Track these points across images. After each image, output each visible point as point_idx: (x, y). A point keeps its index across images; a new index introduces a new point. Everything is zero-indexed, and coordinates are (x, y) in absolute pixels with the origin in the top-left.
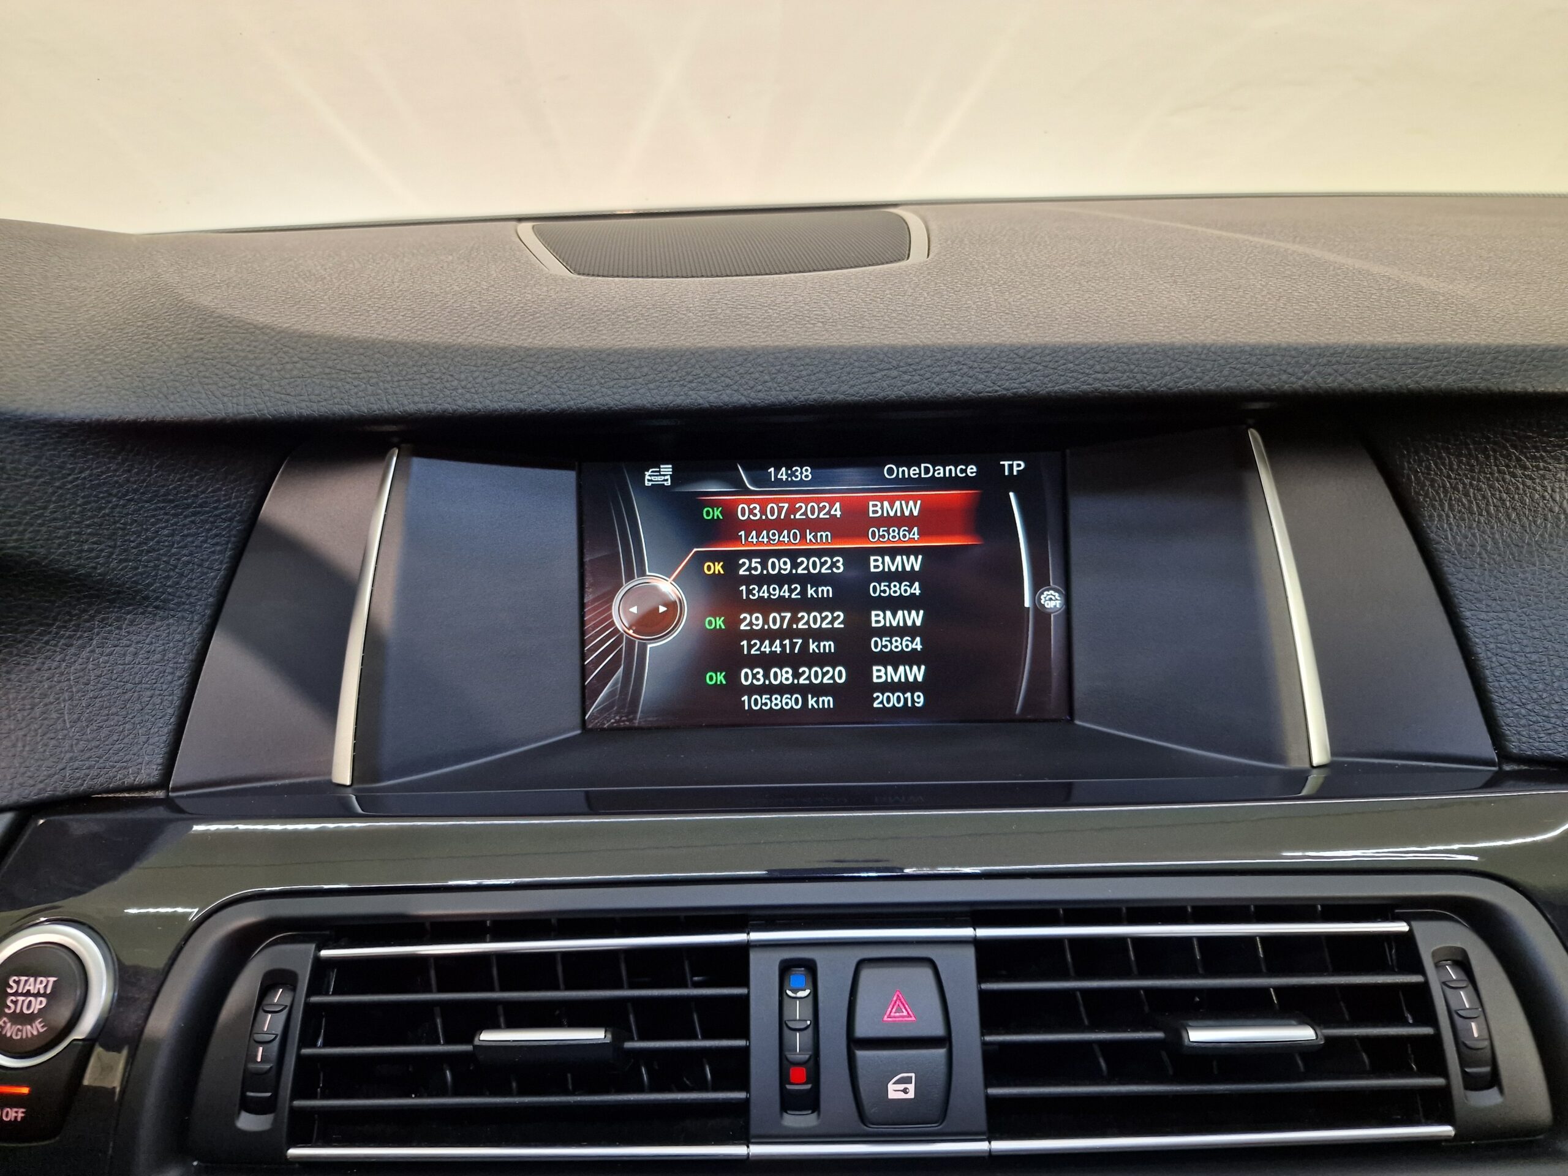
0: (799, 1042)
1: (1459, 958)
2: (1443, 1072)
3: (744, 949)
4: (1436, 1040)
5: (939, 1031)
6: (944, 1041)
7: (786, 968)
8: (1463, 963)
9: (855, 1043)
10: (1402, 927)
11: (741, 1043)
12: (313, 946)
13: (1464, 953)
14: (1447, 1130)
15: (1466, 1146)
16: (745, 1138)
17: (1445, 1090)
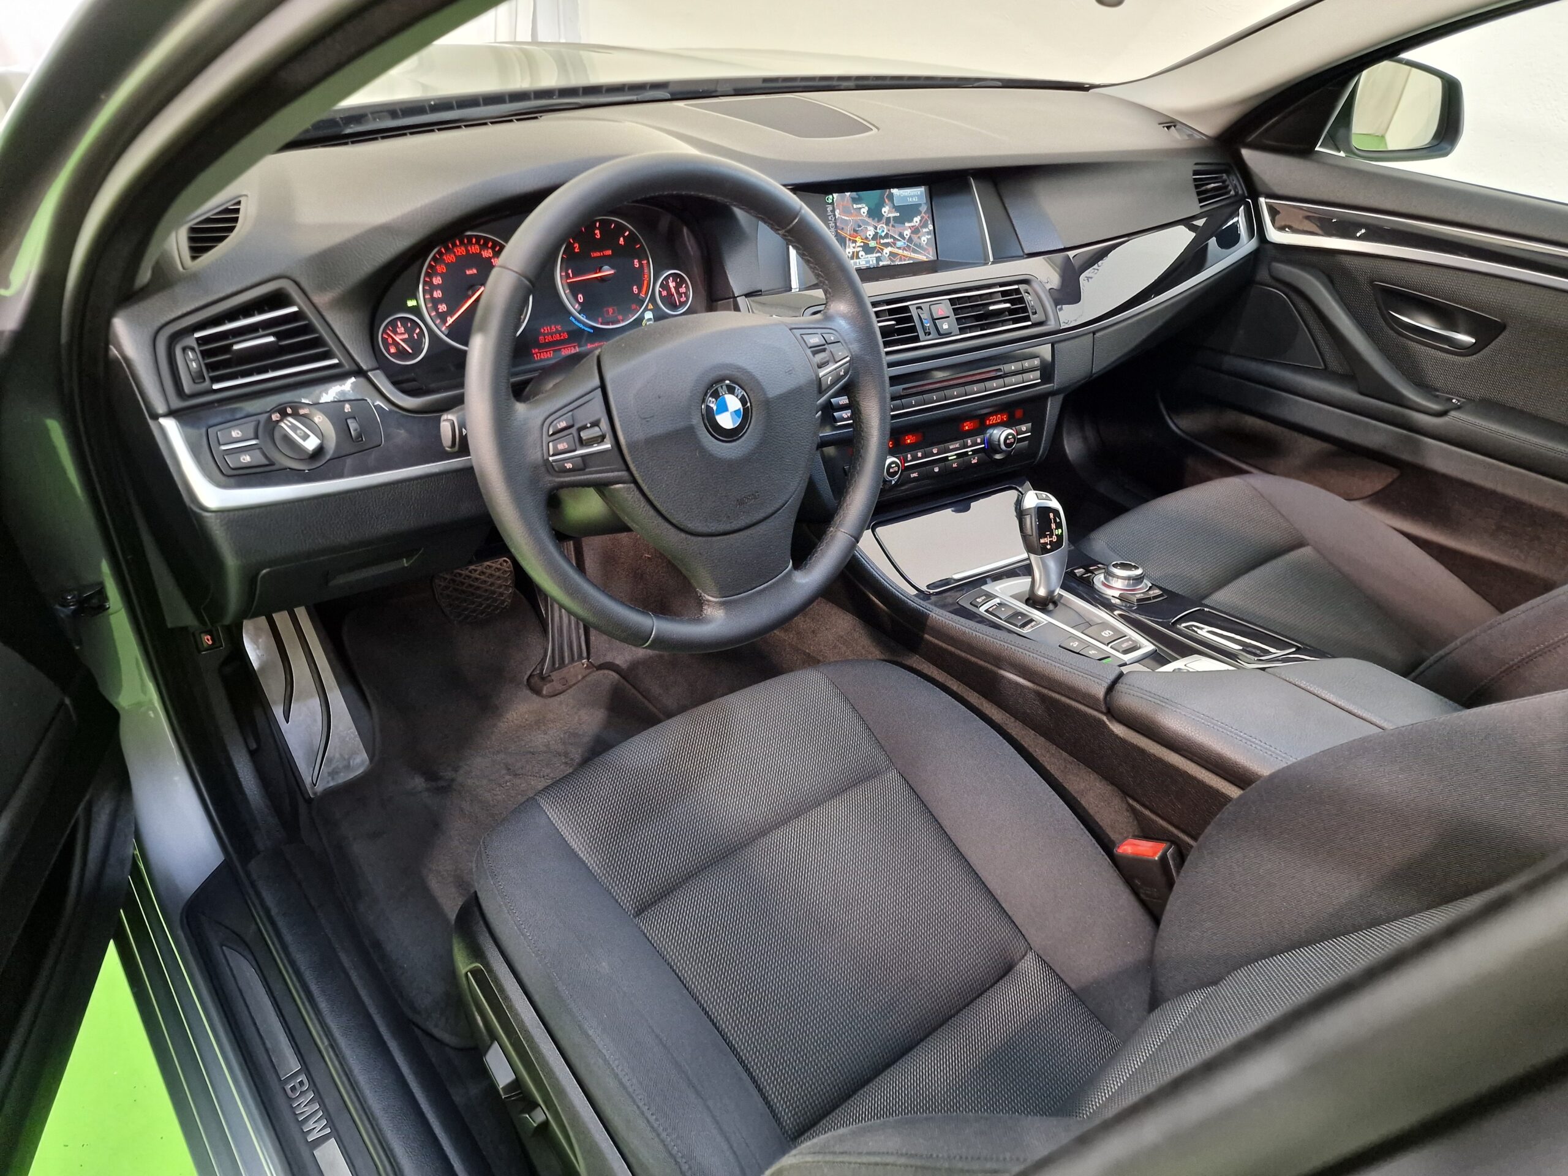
2: (1028, 312)
3: (907, 307)
4: (1026, 307)
5: (948, 315)
7: (916, 309)
8: (1028, 292)
9: (934, 320)
10: (1018, 286)
11: (913, 324)
13: (1027, 290)
14: (1030, 323)
15: (1034, 325)
16: (920, 341)
17: (1029, 315)
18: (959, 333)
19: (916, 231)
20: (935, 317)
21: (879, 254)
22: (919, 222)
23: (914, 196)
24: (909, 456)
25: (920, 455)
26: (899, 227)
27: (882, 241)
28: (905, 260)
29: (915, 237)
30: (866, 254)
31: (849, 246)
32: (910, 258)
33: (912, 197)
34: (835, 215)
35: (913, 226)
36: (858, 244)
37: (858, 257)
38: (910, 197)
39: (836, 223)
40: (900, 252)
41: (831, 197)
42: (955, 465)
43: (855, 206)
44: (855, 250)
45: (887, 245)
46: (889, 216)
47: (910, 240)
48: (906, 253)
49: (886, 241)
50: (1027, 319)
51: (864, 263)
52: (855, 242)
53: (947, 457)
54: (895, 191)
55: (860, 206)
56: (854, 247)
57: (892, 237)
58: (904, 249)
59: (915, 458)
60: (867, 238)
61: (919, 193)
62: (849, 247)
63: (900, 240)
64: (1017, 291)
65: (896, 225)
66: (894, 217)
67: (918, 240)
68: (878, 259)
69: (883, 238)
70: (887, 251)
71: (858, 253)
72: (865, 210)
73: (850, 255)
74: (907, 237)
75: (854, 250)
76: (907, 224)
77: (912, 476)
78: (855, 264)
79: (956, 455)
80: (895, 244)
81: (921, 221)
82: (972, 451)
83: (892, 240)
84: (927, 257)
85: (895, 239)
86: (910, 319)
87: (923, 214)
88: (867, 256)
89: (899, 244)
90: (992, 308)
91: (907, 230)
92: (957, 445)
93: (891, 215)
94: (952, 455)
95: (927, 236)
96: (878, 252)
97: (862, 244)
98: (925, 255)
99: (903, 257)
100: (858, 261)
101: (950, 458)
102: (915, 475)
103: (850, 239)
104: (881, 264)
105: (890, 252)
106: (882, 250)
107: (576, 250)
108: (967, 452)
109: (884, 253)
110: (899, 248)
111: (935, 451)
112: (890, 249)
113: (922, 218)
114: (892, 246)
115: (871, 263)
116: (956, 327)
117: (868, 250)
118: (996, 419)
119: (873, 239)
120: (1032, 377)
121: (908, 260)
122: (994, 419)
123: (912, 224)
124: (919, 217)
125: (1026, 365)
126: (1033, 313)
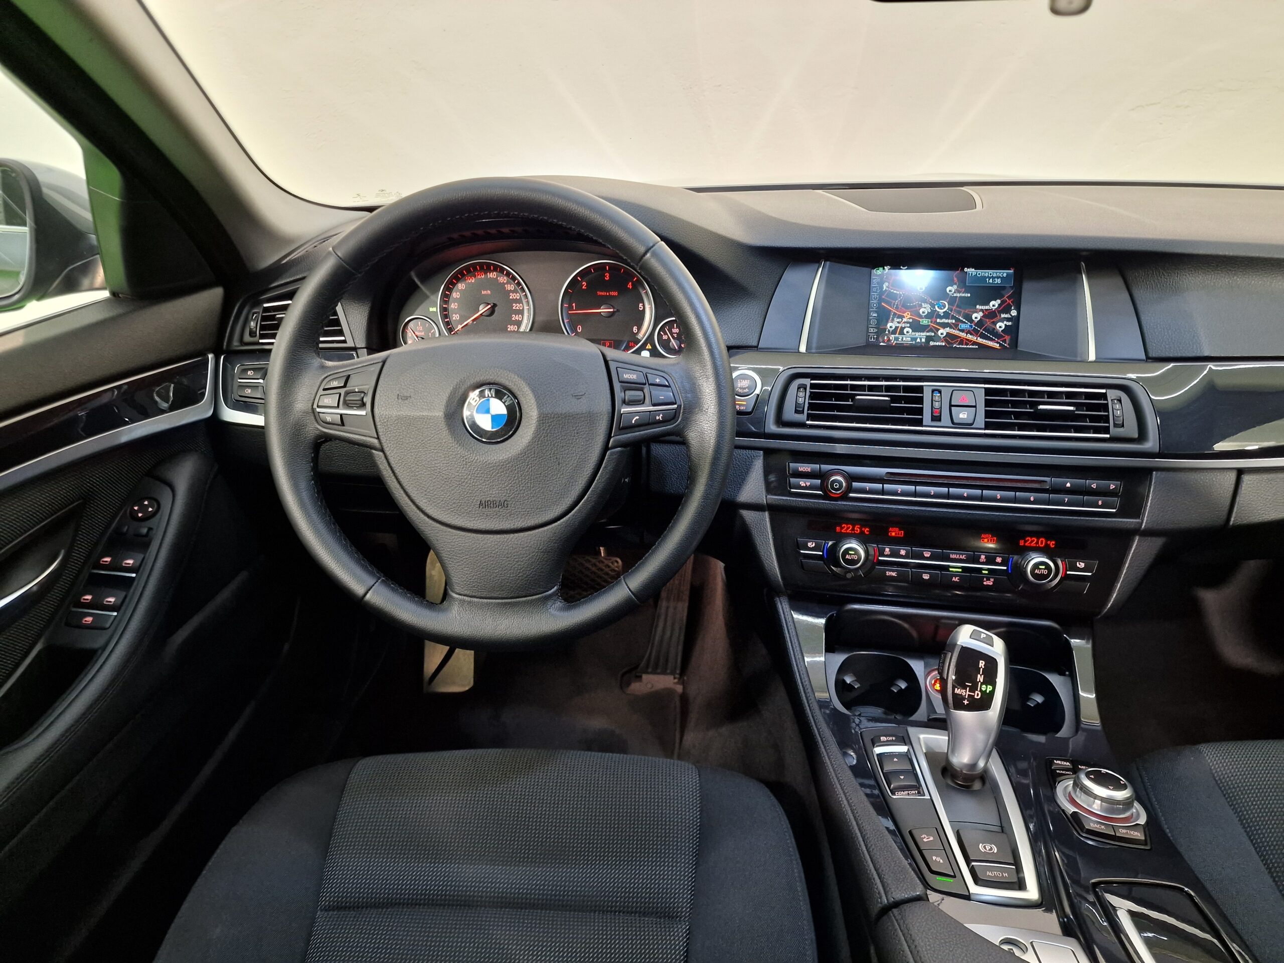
0: (937, 405)
1: (1119, 398)
2: (1109, 422)
3: (922, 387)
4: (1108, 416)
5: (974, 404)
6: (975, 407)
7: (933, 391)
8: (1120, 401)
9: (951, 406)
10: (1104, 391)
11: (921, 406)
12: (809, 380)
14: (1108, 436)
15: (1113, 440)
16: (922, 426)
17: (1109, 427)
18: (983, 427)
19: (990, 315)
20: (953, 404)
21: (933, 334)
22: (997, 306)
23: (998, 278)
24: (887, 550)
25: (903, 552)
26: (966, 309)
27: (938, 320)
28: (967, 344)
29: (988, 323)
30: (914, 331)
32: (975, 343)
33: (993, 278)
34: (882, 288)
35: (987, 310)
36: (905, 320)
37: (902, 333)
38: (990, 278)
39: (881, 296)
40: (963, 335)
41: (882, 269)
42: (956, 579)
44: (900, 325)
45: (944, 326)
46: (955, 295)
47: (980, 323)
48: (969, 337)
49: (944, 320)
50: (1106, 430)
51: (909, 339)
52: (901, 317)
53: (949, 567)
54: (971, 271)
56: (898, 322)
57: (954, 318)
58: (968, 332)
59: (894, 554)
60: (919, 315)
61: (1005, 275)
62: (893, 320)
63: (965, 323)
64: (1104, 396)
65: (961, 306)
66: (962, 298)
67: (992, 326)
68: (929, 339)
69: (941, 318)
70: (943, 331)
71: (903, 329)
73: (891, 329)
74: (976, 320)
75: (898, 325)
76: (980, 307)
77: (888, 573)
78: (897, 339)
79: (962, 568)
80: (956, 325)
81: (1000, 305)
82: (988, 570)
83: (954, 321)
84: (1001, 345)
85: (957, 320)
86: (920, 400)
87: (1005, 299)
88: (913, 333)
89: (963, 326)
90: (1041, 407)
91: (976, 312)
92: (963, 557)
93: (958, 295)
94: (955, 567)
95: (1005, 322)
96: (931, 331)
97: (911, 320)
98: (997, 343)
99: (964, 341)
100: (900, 337)
101: (951, 569)
102: (894, 574)
104: (932, 343)
105: (947, 333)
106: (938, 329)
107: (583, 288)
108: (982, 569)
109: (939, 333)
110: (962, 331)
111: (927, 554)
112: (948, 330)
113: (1003, 302)
114: (951, 327)
115: (918, 340)
116: (981, 420)
117: (916, 327)
118: (1037, 543)
119: (927, 317)
120: (1100, 503)
121: (972, 345)
122: (1032, 541)
123: (987, 307)
124: (999, 301)
125: (1094, 486)
126: (1115, 425)
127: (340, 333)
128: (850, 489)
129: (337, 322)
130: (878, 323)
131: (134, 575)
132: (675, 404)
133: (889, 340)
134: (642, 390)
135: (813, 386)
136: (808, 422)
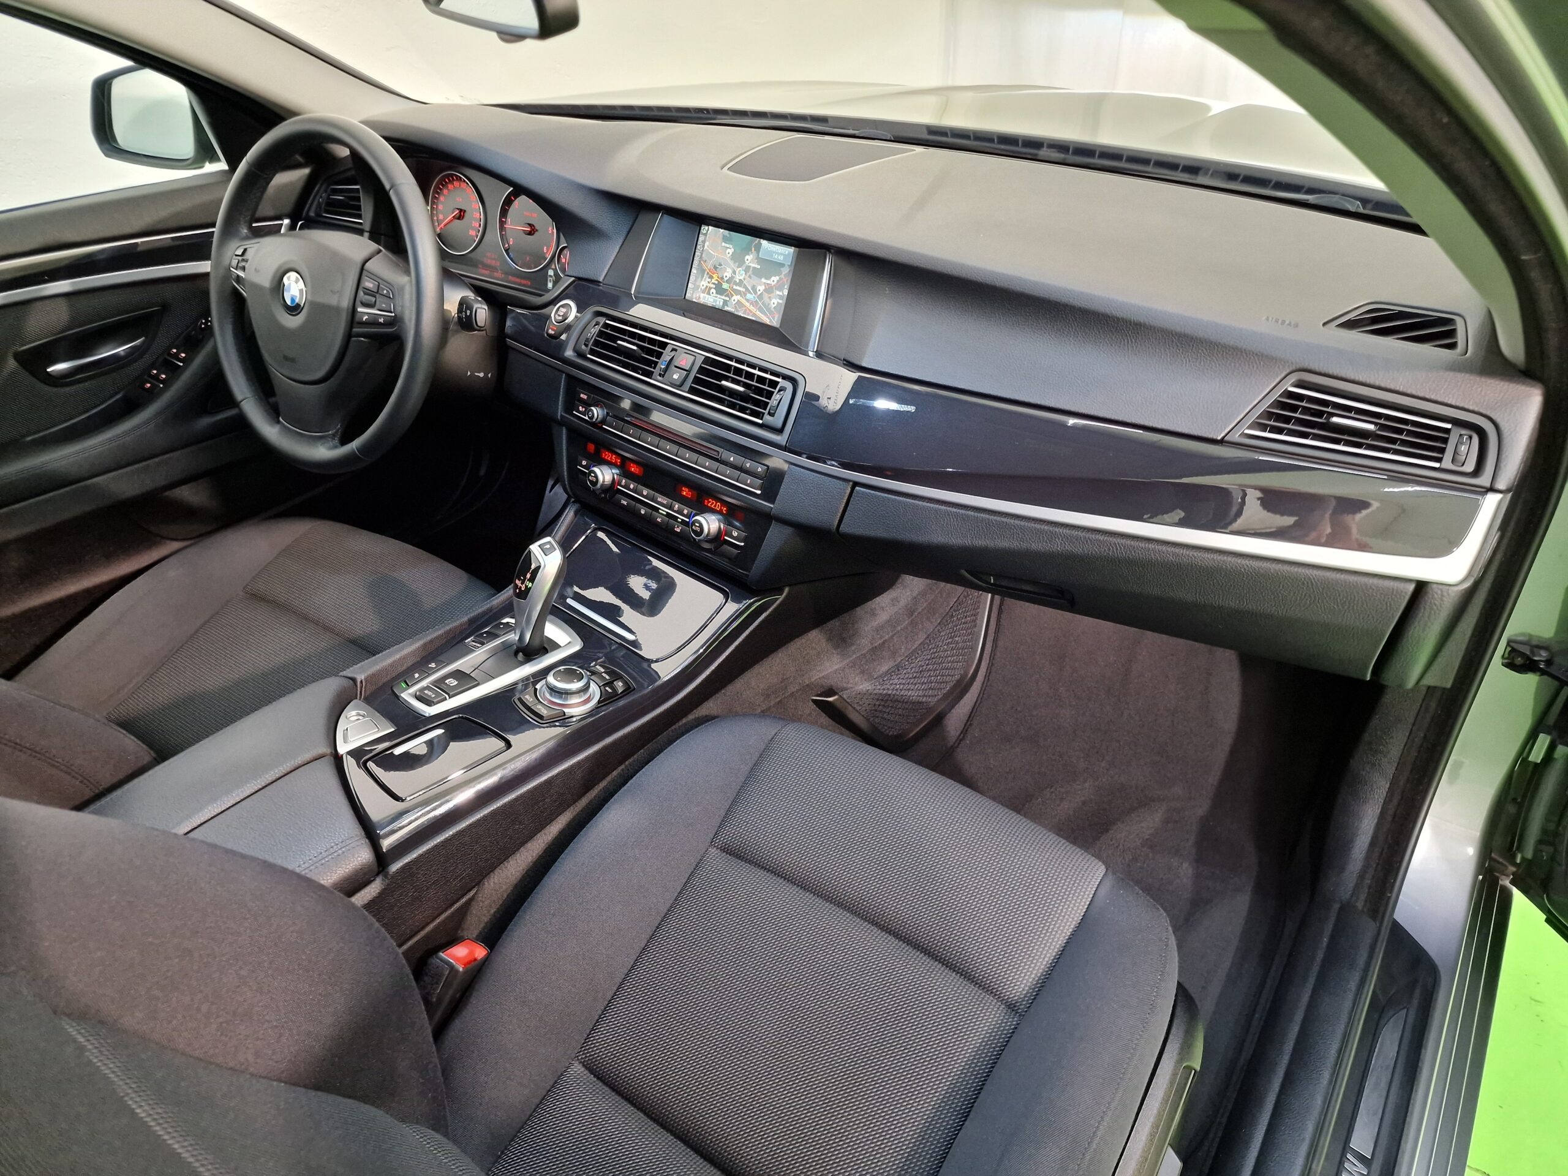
0: (667, 363)
1: (784, 390)
2: (766, 409)
3: (669, 344)
4: (768, 403)
5: (690, 369)
6: (690, 371)
7: (672, 350)
10: (780, 380)
11: (659, 361)
12: (606, 319)
14: (760, 422)
15: (762, 425)
16: (651, 378)
17: (764, 414)
18: (687, 390)
19: (769, 289)
20: (674, 364)
21: (727, 299)
22: (775, 282)
23: (782, 254)
24: (624, 481)
25: (631, 486)
26: (755, 280)
27: (735, 287)
28: (748, 314)
29: (766, 296)
30: (717, 293)
31: (705, 279)
32: (754, 315)
33: (779, 254)
34: (704, 246)
35: (768, 284)
36: (713, 281)
37: (708, 293)
38: (776, 253)
39: (702, 254)
40: (747, 304)
41: (706, 228)
42: (659, 520)
43: (723, 244)
44: (709, 285)
45: (738, 292)
46: (750, 265)
47: (760, 297)
48: (752, 308)
49: (738, 288)
50: (761, 416)
51: (712, 300)
52: (711, 277)
53: (657, 508)
54: (765, 244)
55: (728, 246)
56: (708, 282)
57: (745, 287)
58: (751, 303)
59: (627, 487)
60: (722, 278)
61: (788, 253)
63: (751, 293)
64: (775, 384)
65: (752, 276)
66: (754, 268)
67: (768, 300)
68: (725, 303)
69: (737, 284)
70: (736, 298)
71: (710, 288)
72: (731, 251)
73: (702, 288)
74: (759, 293)
75: (706, 284)
76: (763, 280)
77: (623, 502)
78: (704, 298)
79: (667, 512)
80: (745, 295)
81: (778, 281)
82: (681, 519)
83: (744, 290)
84: (771, 320)
85: (747, 289)
86: (661, 356)
87: (782, 276)
88: (716, 295)
89: (749, 296)
91: (761, 285)
92: (665, 502)
93: (753, 265)
94: (664, 510)
95: (778, 300)
96: (727, 296)
97: (716, 282)
98: (768, 318)
99: (748, 311)
100: (707, 296)
101: (659, 511)
102: (625, 503)
103: (708, 273)
104: (726, 308)
105: (738, 300)
106: (732, 296)
109: (733, 299)
110: (747, 300)
111: (644, 493)
112: (739, 297)
113: (781, 279)
114: (741, 296)
115: (718, 303)
116: (688, 384)
117: (720, 290)
118: (715, 506)
119: (727, 282)
120: (749, 482)
121: (752, 316)
122: (713, 503)
123: (768, 282)
124: (778, 278)
125: (748, 465)
126: (769, 413)
127: (359, 217)
128: (603, 421)
129: (359, 208)
130: (695, 281)
131: (181, 364)
132: (391, 312)
133: (699, 298)
134: (375, 297)
135: (606, 326)
136: (589, 356)
